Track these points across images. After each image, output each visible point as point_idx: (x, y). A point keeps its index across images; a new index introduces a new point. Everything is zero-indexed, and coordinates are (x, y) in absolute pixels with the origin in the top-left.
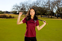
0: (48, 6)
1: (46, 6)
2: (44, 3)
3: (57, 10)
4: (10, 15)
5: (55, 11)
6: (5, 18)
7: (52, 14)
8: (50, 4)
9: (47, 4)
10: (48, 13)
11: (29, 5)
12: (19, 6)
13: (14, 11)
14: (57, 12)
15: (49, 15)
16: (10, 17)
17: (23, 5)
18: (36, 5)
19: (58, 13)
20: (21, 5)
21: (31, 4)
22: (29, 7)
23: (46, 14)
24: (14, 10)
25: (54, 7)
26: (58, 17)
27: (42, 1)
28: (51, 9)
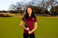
0: (43, 6)
1: (41, 5)
2: (38, 3)
3: (51, 9)
4: (7, 14)
5: (49, 10)
6: (2, 17)
7: (47, 12)
8: (45, 3)
9: (42, 4)
10: (42, 12)
11: (25, 5)
12: (16, 5)
13: (10, 11)
14: (51, 10)
15: (43, 14)
16: (7, 16)
17: (19, 4)
18: (31, 4)
19: (52, 12)
20: (18, 5)
21: (27, 3)
22: (25, 6)
23: (41, 12)
24: (10, 9)
25: (48, 6)
26: (52, 15)
27: (37, 1)
28: (45, 8)
